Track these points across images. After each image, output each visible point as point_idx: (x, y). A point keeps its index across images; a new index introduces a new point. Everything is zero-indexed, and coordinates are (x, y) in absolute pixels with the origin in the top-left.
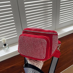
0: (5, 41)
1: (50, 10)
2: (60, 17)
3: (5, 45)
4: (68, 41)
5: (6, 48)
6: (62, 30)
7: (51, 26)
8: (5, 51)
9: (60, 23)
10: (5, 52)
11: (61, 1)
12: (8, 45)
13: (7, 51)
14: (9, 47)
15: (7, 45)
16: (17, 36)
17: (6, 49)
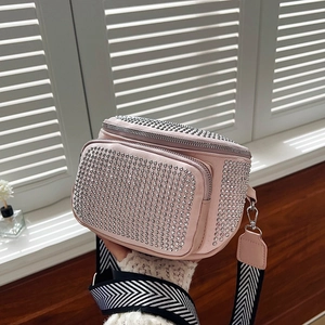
0: (6, 193)
1: (229, 48)
3: (8, 212)
6: (285, 142)
7: (232, 125)
8: (8, 241)
9: (273, 110)
10: (5, 245)
11: (282, 5)
12: (23, 214)
13: (16, 241)
14: (27, 220)
15: (16, 212)
16: (65, 168)
17: (11, 231)
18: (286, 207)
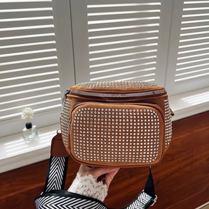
1: (152, 45)
2: (178, 64)
3: (29, 126)
4: (197, 131)
5: (31, 134)
8: (28, 142)
9: (176, 81)
10: (26, 144)
12: (37, 128)
13: (32, 142)
15: (34, 127)
17: (31, 137)
18: (182, 137)
